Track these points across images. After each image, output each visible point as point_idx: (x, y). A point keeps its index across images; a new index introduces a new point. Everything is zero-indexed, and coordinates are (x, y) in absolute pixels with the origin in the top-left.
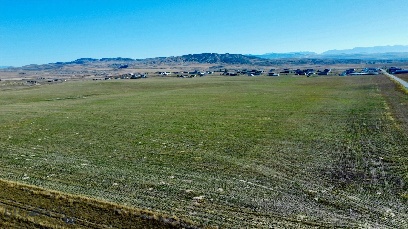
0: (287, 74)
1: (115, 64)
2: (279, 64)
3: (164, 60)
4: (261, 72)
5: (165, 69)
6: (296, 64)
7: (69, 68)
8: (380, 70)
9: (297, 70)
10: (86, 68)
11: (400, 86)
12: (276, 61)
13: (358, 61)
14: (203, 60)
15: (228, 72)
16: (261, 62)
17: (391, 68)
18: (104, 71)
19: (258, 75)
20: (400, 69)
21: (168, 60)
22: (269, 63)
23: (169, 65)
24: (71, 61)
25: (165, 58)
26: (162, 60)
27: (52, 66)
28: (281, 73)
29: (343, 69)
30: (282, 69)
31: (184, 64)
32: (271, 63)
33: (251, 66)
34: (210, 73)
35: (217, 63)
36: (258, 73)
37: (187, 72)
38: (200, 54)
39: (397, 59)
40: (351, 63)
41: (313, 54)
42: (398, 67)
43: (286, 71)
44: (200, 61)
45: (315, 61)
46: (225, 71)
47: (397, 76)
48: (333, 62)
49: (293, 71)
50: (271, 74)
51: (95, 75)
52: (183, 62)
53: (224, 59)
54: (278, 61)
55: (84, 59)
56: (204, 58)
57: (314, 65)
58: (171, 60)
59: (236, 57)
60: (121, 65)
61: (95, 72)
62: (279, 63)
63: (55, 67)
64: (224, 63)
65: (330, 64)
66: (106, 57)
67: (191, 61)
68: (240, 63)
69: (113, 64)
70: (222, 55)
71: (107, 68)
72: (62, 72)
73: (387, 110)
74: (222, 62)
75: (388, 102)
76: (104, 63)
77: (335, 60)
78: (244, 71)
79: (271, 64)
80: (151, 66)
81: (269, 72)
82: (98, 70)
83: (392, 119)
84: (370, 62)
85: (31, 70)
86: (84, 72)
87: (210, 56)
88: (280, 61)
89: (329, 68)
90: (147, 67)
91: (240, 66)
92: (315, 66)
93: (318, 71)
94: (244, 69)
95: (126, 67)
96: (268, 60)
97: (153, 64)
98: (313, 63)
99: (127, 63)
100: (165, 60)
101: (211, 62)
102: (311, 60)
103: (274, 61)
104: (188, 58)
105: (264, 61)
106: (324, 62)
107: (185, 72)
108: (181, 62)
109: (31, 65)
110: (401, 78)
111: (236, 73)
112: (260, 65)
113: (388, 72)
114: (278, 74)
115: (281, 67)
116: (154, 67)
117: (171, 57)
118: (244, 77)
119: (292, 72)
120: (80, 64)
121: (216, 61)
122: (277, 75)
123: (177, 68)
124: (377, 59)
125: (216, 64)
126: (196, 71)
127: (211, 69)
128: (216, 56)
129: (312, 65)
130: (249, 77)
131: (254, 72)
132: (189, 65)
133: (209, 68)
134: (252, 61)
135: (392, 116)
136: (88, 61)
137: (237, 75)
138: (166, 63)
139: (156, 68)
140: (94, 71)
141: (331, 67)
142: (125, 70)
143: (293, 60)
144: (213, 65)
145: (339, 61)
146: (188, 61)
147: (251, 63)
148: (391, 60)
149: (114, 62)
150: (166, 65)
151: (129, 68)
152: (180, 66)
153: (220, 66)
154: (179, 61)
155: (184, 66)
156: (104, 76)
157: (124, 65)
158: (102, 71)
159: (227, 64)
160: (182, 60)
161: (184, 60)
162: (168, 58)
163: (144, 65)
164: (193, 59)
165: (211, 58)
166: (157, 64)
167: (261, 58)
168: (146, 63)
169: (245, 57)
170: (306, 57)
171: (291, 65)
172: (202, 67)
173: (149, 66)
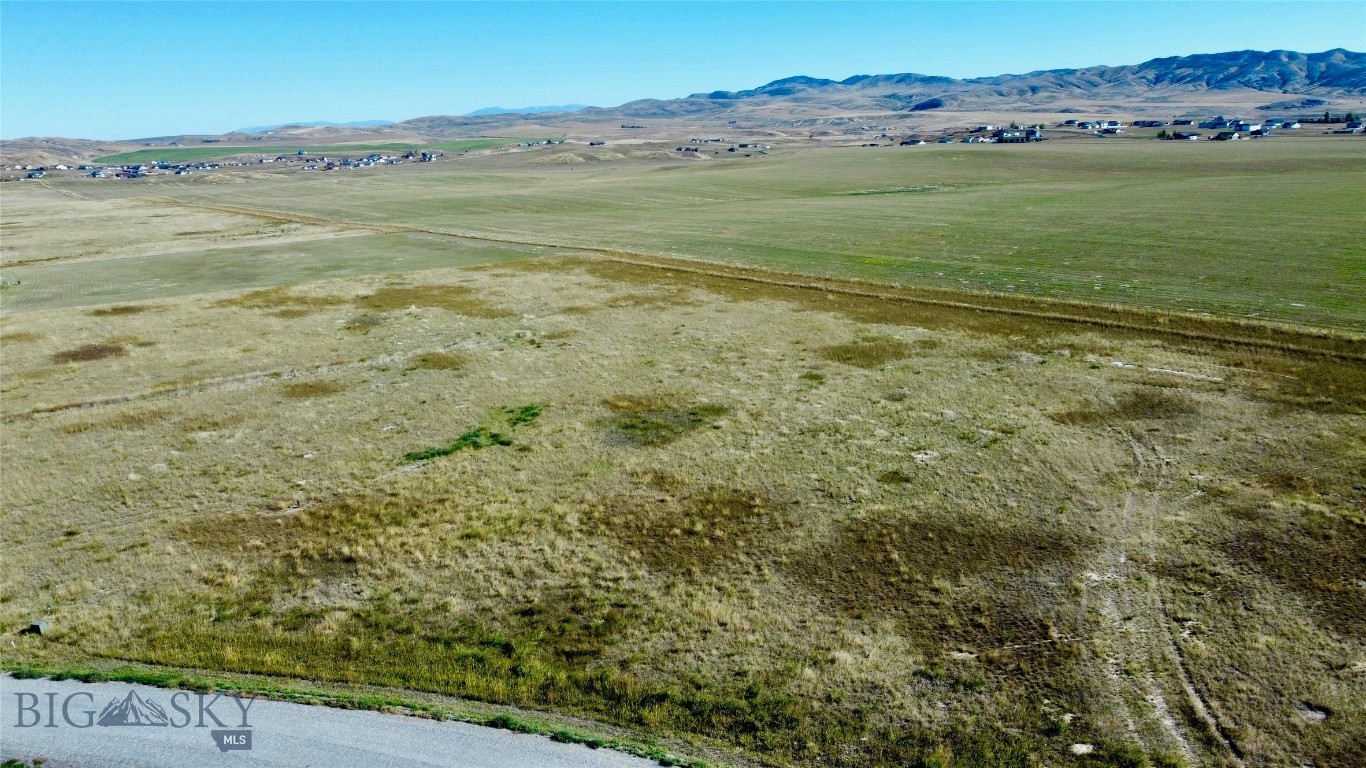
1: (894, 96)
3: (1071, 79)
5: (1077, 111)
7: (753, 111)
10: (806, 109)
14: (1227, 79)
18: (868, 118)
21: (1088, 82)
23: (1089, 97)
24: (752, 88)
25: (1071, 72)
26: (1061, 80)
27: (702, 104)
31: (1151, 95)
35: (1289, 88)
37: (1189, 122)
38: (1215, 56)
44: (1218, 84)
51: (846, 133)
52: (1146, 88)
53: (1322, 73)
55: (793, 79)
56: (1233, 70)
58: (1098, 80)
60: (914, 98)
61: (838, 123)
63: (712, 106)
64: (1324, 90)
66: (861, 74)
67: (1179, 81)
69: (886, 97)
70: (1313, 58)
71: (871, 108)
72: (739, 123)
74: (1311, 84)
76: (855, 94)
80: (1022, 100)
82: (850, 116)
85: (647, 115)
86: (806, 121)
87: (1259, 62)
90: (1007, 107)
95: (934, 104)
97: (1029, 95)
99: (933, 90)
100: (1075, 81)
101: (1265, 84)
104: (1165, 71)
108: (1137, 88)
109: (642, 101)
116: (1036, 107)
117: (1095, 69)
120: (783, 97)
121: (1284, 80)
123: (1125, 109)
125: (1285, 92)
126: (1220, 119)
128: (1285, 60)
132: (1168, 97)
133: (1262, 108)
136: (804, 86)
138: (1080, 90)
139: (1045, 111)
140: (837, 119)
142: (937, 117)
144: (1275, 96)
146: (1166, 83)
149: (890, 90)
150: (1081, 97)
151: (945, 109)
152: (1135, 103)
153: (1308, 101)
154: (1129, 85)
155: (1147, 100)
156: (874, 134)
157: (925, 100)
158: (861, 118)
159: (1335, 94)
160: (1142, 78)
161: (1148, 80)
162: (1083, 74)
163: (996, 98)
164: (1188, 75)
165: (1266, 69)
166: (1046, 94)
168: (1004, 93)
172: (1226, 105)
173: (1016, 102)
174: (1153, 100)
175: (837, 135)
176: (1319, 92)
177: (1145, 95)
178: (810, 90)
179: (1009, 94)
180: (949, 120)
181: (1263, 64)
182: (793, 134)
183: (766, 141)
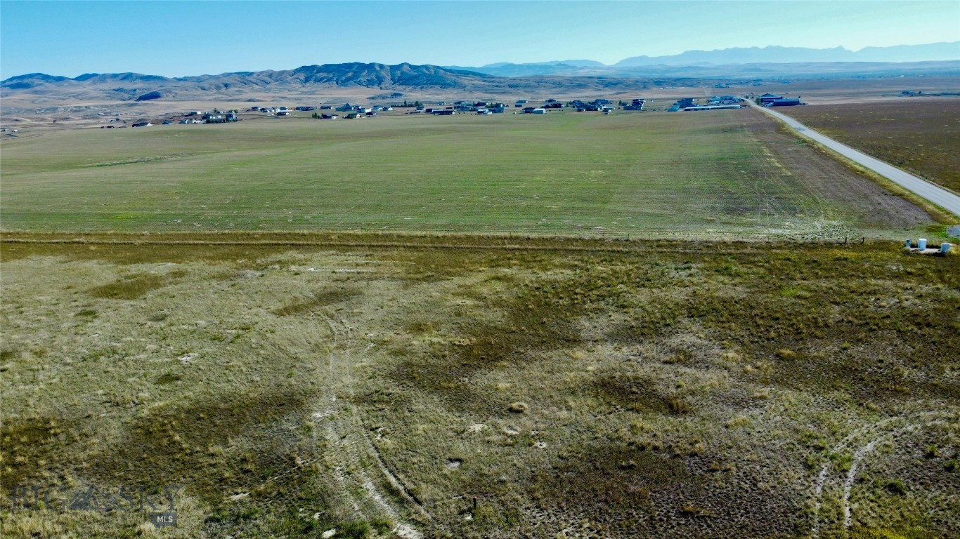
1: (121, 90)
2: (528, 89)
3: (251, 78)
4: (497, 106)
5: (258, 101)
6: (565, 89)
8: (743, 100)
9: (575, 101)
10: (45, 99)
11: (783, 126)
12: (518, 82)
13: (695, 82)
14: (348, 80)
15: (426, 108)
16: (487, 83)
17: (764, 96)
18: (102, 106)
19: (499, 111)
20: (781, 98)
21: (262, 81)
22: (505, 86)
23: (265, 91)
25: (250, 74)
26: (244, 79)
29: (669, 99)
30: (543, 100)
31: (304, 89)
32: (510, 86)
33: (466, 93)
34: (385, 109)
35: (383, 86)
37: (330, 107)
38: (339, 66)
39: (772, 77)
40: (681, 86)
41: (597, 65)
42: (776, 94)
43: (555, 105)
44: (343, 83)
45: (606, 82)
46: (418, 105)
47: (776, 110)
48: (644, 84)
49: (570, 104)
50: (528, 110)
51: (85, 118)
52: (301, 85)
53: (399, 77)
54: (523, 82)
55: (31, 76)
56: (350, 74)
57: (606, 91)
58: (268, 79)
59: (427, 72)
60: (137, 91)
61: (77, 110)
62: (527, 86)
64: (402, 87)
65: (636, 89)
66: (91, 73)
67: (320, 81)
68: (438, 87)
69: (114, 90)
70: (393, 68)
71: (103, 99)
74: (394, 83)
75: (769, 147)
76: (87, 87)
77: (646, 80)
78: (459, 105)
79: (509, 89)
80: (219, 93)
84: (719, 84)
86: (47, 109)
87: (364, 70)
88: (528, 82)
89: (642, 97)
90: (210, 97)
91: (441, 94)
92: (609, 93)
93: (621, 103)
94: (457, 100)
95: (155, 96)
96: (502, 80)
97: (224, 89)
98: (601, 87)
100: (254, 80)
101: (370, 83)
102: (597, 80)
103: (514, 83)
104: (310, 74)
105: (492, 82)
106: (624, 85)
107: (322, 108)
108: (294, 85)
110: (785, 113)
112: (486, 91)
113: (758, 104)
114: (544, 111)
115: (534, 95)
116: (230, 98)
117: (266, 72)
119: (567, 106)
120: (21, 90)
121: (380, 81)
122: (541, 113)
123: (289, 99)
124: (733, 78)
125: (381, 88)
128: (378, 69)
129: (600, 90)
132: (315, 91)
133: (370, 98)
134: (465, 81)
135: (778, 162)
136: (41, 82)
137: (453, 113)
138: (257, 87)
139: (237, 100)
140: (75, 107)
142: (158, 105)
143: (556, 79)
144: (375, 91)
145: (655, 82)
146: (312, 82)
147: (463, 87)
148: (761, 80)
149: (118, 85)
150: (259, 91)
151: (163, 99)
152: (294, 95)
153: (395, 94)
154: (290, 83)
155: (303, 93)
156: (109, 118)
157: (146, 92)
158: (96, 106)
159: (408, 89)
160: (296, 78)
161: (301, 80)
162: (258, 75)
163: (200, 92)
164: (324, 77)
165: (369, 73)
166: (236, 89)
167: (485, 75)
168: (206, 88)
169: (449, 73)
170: (582, 73)
171: (554, 90)
172: (350, 96)
173: (214, 94)
174: (305, 93)
175: (77, 120)
176: (399, 88)
177: (300, 90)
178: (47, 84)
179: (210, 89)
180: (169, 107)
181: (366, 71)
182: (37, 119)
183: (13, 126)
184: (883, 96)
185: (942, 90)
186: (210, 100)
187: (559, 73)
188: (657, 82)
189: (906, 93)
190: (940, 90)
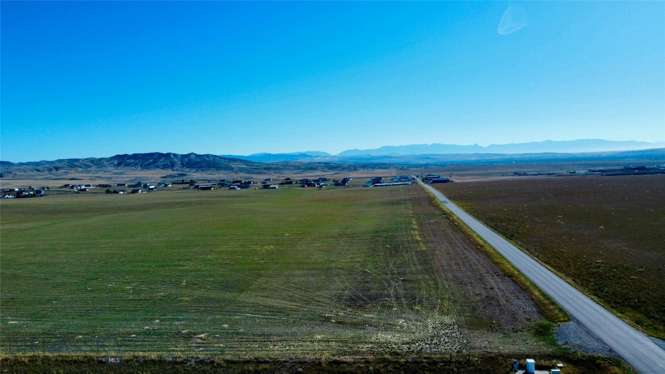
0: (290, 185)
2: (276, 171)
3: (77, 163)
4: (249, 183)
5: (79, 179)
6: (302, 170)
8: (414, 179)
9: (303, 180)
11: (434, 200)
12: (271, 166)
13: (387, 166)
14: (149, 164)
15: (196, 184)
16: (249, 167)
17: (428, 175)
19: (247, 187)
20: (438, 177)
21: (85, 165)
22: (260, 169)
23: (86, 172)
25: (77, 160)
26: (72, 164)
28: (280, 184)
29: (367, 178)
30: (282, 178)
31: (116, 171)
32: (265, 169)
33: (233, 174)
34: (166, 185)
35: (175, 169)
36: (246, 185)
37: (125, 185)
38: (144, 155)
39: (436, 163)
40: (378, 169)
41: (326, 155)
42: (436, 174)
43: (288, 182)
44: (146, 167)
45: (329, 166)
46: (192, 183)
47: (433, 187)
48: (354, 167)
49: (298, 182)
50: (266, 187)
52: (113, 168)
53: (187, 162)
54: (274, 166)
56: (151, 161)
57: (328, 172)
58: (90, 164)
59: (208, 159)
62: (276, 169)
64: (188, 170)
65: (350, 171)
67: (128, 165)
68: (214, 169)
70: (183, 156)
73: (414, 229)
74: (183, 167)
77: (356, 165)
78: (222, 182)
79: (264, 171)
80: (50, 174)
81: (262, 183)
83: (419, 239)
84: (404, 166)
87: (162, 157)
88: (277, 166)
89: (349, 177)
90: (42, 177)
91: (215, 174)
92: (330, 173)
93: (334, 181)
94: (222, 179)
96: (260, 164)
97: (54, 171)
98: (326, 169)
100: (78, 165)
101: (165, 167)
102: (323, 165)
103: (268, 166)
104: (122, 160)
105: (253, 166)
106: (341, 168)
107: (119, 185)
108: (109, 168)
110: (438, 189)
111: (209, 185)
112: (247, 171)
113: (423, 182)
114: (277, 187)
115: (280, 175)
116: (57, 177)
117: (90, 159)
118: (224, 191)
119: (296, 183)
121: (172, 165)
122: (275, 188)
123: (102, 178)
124: (412, 164)
125: (173, 170)
126: (139, 183)
127: (165, 179)
128: (173, 157)
129: (325, 171)
130: (232, 192)
131: (239, 184)
132: (123, 172)
133: (163, 177)
134: (233, 165)
137: (212, 189)
138: (82, 169)
139: (60, 179)
141: (352, 175)
143: (297, 164)
144: (169, 172)
146: (123, 166)
147: (232, 169)
148: (429, 165)
150: (82, 172)
151: (4, 178)
152: (108, 175)
153: (182, 174)
154: (106, 166)
155: (114, 173)
159: (192, 171)
160: (111, 163)
161: (114, 165)
162: (84, 161)
163: (36, 173)
164: (132, 163)
165: (165, 160)
166: (64, 171)
167: (248, 161)
168: (40, 170)
169: (223, 160)
170: (317, 160)
171: (295, 171)
172: (149, 176)
173: (46, 175)
174: (116, 174)
176: (185, 170)
177: (113, 171)
179: (43, 171)
184: (503, 175)
185: (538, 171)
186: (41, 179)
187: (301, 160)
188: (363, 166)
189: (516, 174)
190: (536, 171)
